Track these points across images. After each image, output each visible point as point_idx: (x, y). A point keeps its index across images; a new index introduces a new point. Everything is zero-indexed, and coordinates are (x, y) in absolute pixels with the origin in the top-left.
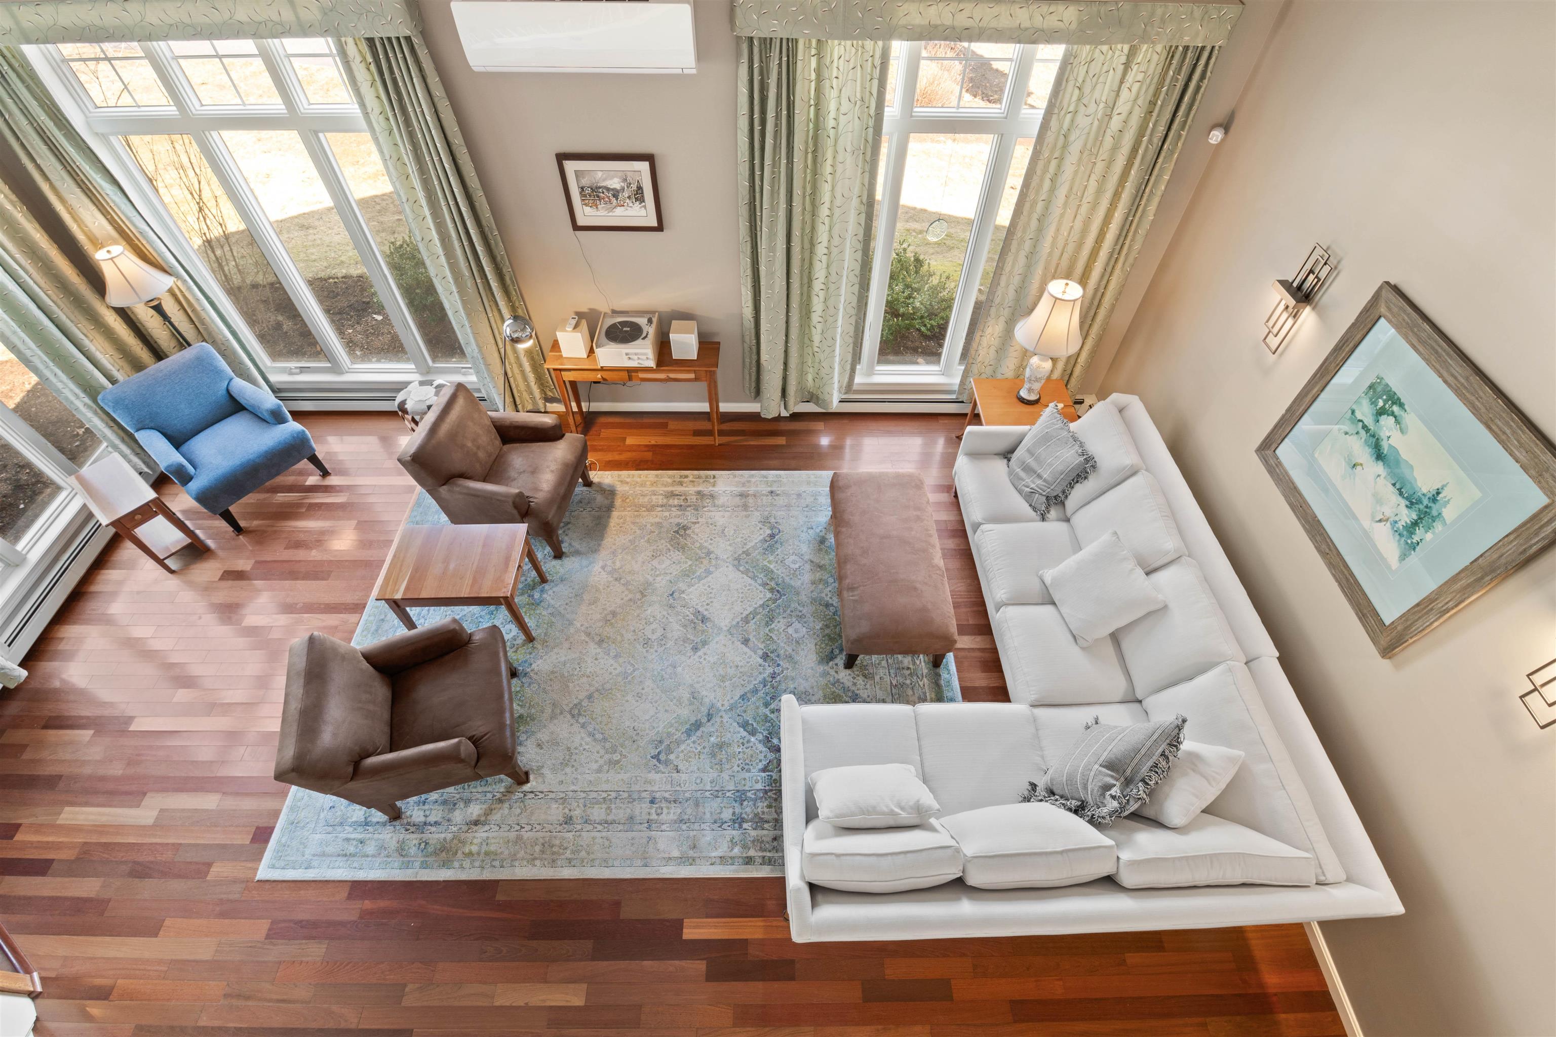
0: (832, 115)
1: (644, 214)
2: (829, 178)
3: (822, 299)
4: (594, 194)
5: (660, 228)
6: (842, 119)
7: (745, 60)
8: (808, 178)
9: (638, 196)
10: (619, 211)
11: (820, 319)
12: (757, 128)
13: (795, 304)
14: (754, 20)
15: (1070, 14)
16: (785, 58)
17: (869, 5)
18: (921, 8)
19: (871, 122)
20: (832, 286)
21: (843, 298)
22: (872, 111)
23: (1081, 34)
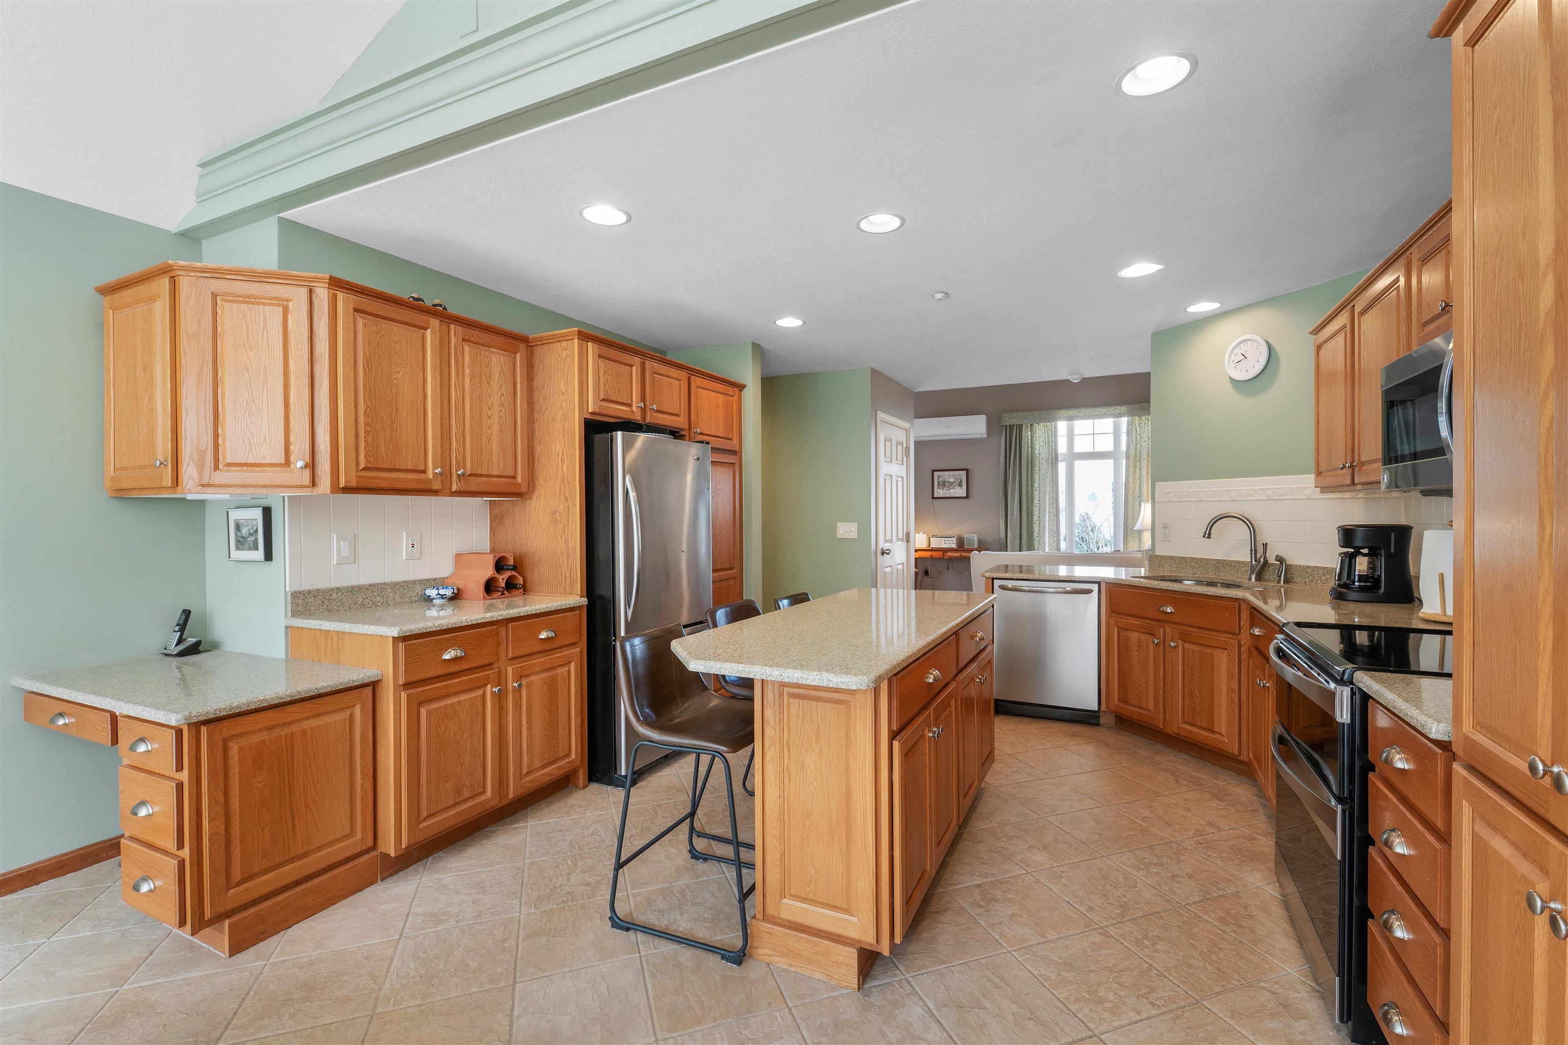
0: (1038, 449)
1: (961, 492)
2: (1038, 472)
3: (1037, 524)
4: (943, 484)
5: (967, 497)
6: (1041, 448)
7: (1004, 433)
8: (1029, 473)
9: (960, 485)
10: (952, 491)
11: (1037, 535)
12: (1008, 454)
13: (1024, 524)
14: (1008, 420)
15: (1124, 409)
16: (1018, 430)
17: (1047, 412)
18: (1066, 411)
19: (1054, 451)
20: (1041, 516)
21: (1047, 522)
22: (1053, 447)
23: (1130, 414)
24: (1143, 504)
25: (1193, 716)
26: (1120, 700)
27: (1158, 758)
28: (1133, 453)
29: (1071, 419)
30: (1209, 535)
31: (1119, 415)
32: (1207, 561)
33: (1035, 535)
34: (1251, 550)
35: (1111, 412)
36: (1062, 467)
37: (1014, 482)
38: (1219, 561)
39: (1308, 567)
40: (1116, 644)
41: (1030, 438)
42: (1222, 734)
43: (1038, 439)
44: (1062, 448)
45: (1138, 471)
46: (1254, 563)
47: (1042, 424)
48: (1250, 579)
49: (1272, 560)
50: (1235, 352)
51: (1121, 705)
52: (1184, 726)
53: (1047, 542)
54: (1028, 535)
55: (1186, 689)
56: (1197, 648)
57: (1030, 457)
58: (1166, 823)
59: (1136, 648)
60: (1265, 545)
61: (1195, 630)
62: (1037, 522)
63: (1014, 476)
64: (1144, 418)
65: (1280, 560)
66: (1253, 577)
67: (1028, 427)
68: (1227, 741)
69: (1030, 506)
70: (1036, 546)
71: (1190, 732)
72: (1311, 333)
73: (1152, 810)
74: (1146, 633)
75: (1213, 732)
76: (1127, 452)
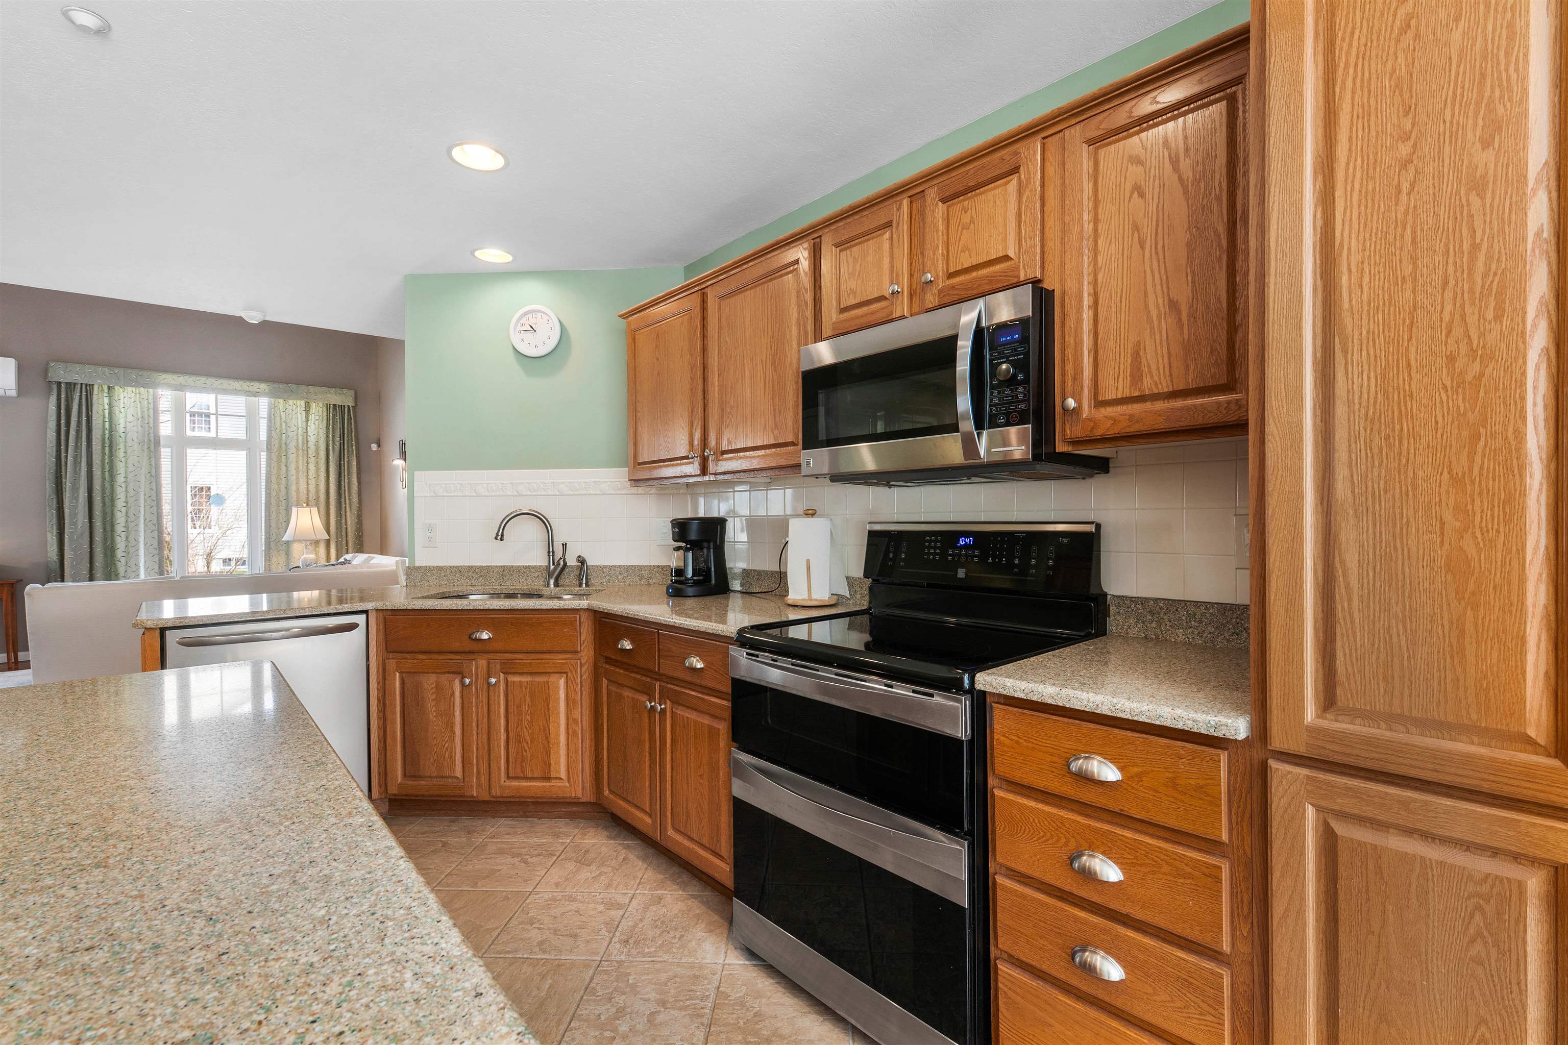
0: (122, 426)
2: (123, 460)
3: (124, 538)
6: (129, 425)
7: (55, 392)
8: (107, 461)
11: (124, 554)
12: (63, 428)
13: (98, 538)
14: (61, 374)
15: (263, 386)
16: (84, 393)
17: (141, 373)
18: (175, 377)
19: (152, 431)
20: (131, 525)
21: (142, 534)
22: (151, 425)
23: (273, 394)
24: (294, 510)
25: (522, 766)
26: (405, 775)
27: (478, 840)
28: (277, 446)
29: (180, 388)
30: (502, 535)
31: (256, 394)
32: (488, 568)
33: (120, 553)
34: (549, 553)
35: (246, 388)
36: (165, 454)
37: (76, 472)
38: (504, 568)
39: (605, 567)
40: (398, 698)
41: (107, 407)
42: (561, 779)
43: (122, 410)
44: (166, 429)
45: (284, 468)
46: (552, 567)
47: (130, 389)
48: (548, 585)
49: (572, 561)
50: (521, 322)
51: (409, 782)
52: (508, 783)
53: (142, 564)
54: (105, 555)
55: (511, 735)
56: (526, 679)
57: (107, 436)
58: (567, 935)
59: (433, 697)
60: (564, 546)
61: (520, 656)
62: (123, 535)
63: (76, 462)
64: (291, 402)
65: (581, 561)
66: (552, 582)
67: (103, 390)
68: (567, 784)
69: (108, 510)
70: (121, 570)
71: (518, 788)
72: (620, 316)
73: (537, 925)
74: (448, 673)
75: (548, 779)
76: (269, 442)
